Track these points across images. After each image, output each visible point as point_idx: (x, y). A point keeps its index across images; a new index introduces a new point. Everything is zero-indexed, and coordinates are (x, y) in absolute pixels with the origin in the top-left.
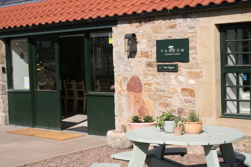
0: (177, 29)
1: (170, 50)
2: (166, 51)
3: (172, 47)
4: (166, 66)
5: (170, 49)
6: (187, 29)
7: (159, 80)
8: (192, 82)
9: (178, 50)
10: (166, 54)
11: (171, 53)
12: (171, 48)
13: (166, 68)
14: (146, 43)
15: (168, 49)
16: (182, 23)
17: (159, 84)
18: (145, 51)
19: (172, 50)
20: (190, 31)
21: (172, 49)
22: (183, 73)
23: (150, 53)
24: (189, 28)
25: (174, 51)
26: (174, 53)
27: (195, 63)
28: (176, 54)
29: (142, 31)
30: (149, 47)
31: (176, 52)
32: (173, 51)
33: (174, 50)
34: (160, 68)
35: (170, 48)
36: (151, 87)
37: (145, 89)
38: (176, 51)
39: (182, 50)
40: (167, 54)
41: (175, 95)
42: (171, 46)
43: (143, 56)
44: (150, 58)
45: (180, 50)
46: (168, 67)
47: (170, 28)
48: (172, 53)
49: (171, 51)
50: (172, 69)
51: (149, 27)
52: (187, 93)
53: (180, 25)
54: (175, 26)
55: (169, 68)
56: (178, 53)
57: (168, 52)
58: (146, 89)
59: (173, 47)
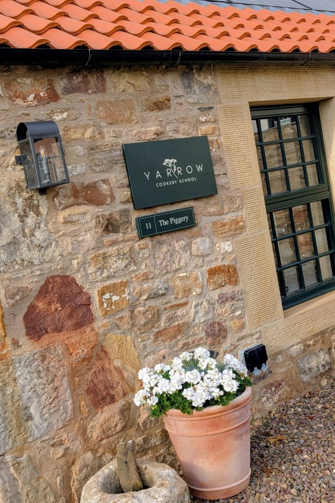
0: (173, 111)
1: (169, 171)
2: (158, 175)
3: (171, 161)
4: (166, 216)
5: (169, 168)
6: (195, 112)
7: (143, 267)
8: (226, 246)
9: (189, 169)
10: (161, 185)
11: (172, 178)
12: (170, 166)
13: (166, 223)
14: (84, 156)
15: (163, 169)
16: (183, 96)
17: (147, 276)
18: (86, 183)
19: (175, 170)
20: (203, 119)
21: (173, 167)
22: (205, 228)
23: (104, 187)
24: (198, 109)
25: (179, 172)
26: (181, 177)
27: (227, 198)
28: (186, 180)
29: (65, 115)
30: (97, 169)
31: (185, 175)
32: (176, 172)
33: (179, 170)
34: (149, 226)
35: (167, 164)
36: (124, 293)
37: (105, 305)
38: (184, 171)
39: (200, 168)
40: (165, 184)
41: (194, 293)
42: (170, 159)
43: (81, 200)
44: (108, 202)
45: (195, 169)
46: (172, 219)
47: (153, 110)
48: (176, 179)
49: (172, 173)
50: (183, 223)
51: (86, 103)
52: (220, 278)
53: (179, 100)
54: (166, 102)
55: (173, 222)
56: (190, 176)
57: (165, 178)
58: (108, 305)
59: (175, 161)
